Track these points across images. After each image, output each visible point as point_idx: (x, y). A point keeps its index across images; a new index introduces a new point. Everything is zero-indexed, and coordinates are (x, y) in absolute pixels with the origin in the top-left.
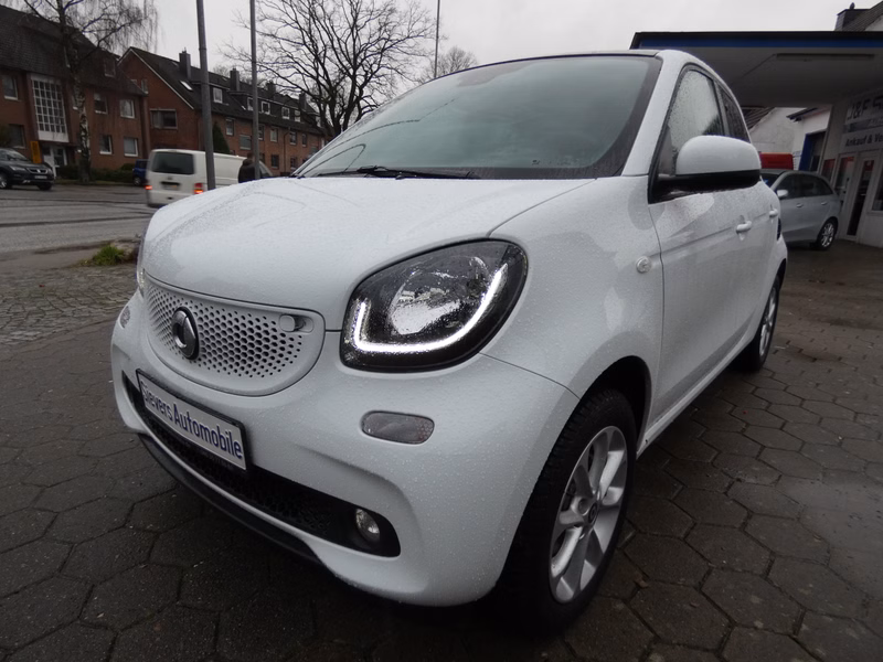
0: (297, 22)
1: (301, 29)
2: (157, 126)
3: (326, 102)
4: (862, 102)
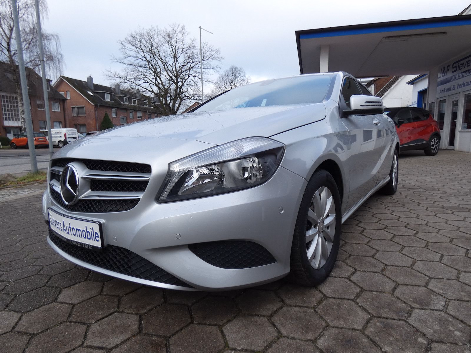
0: (145, 58)
1: (147, 61)
2: (75, 115)
3: (162, 96)
4: (446, 67)
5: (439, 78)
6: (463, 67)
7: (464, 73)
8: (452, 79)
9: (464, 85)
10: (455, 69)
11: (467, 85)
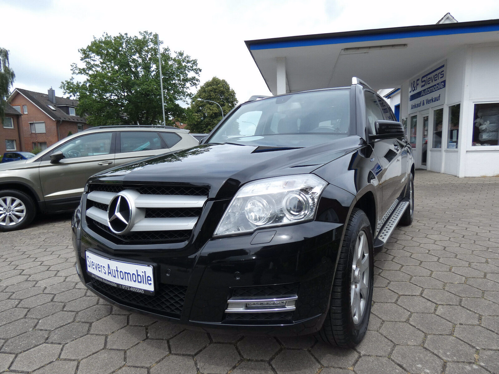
2: (34, 132)
4: (416, 82)
5: (411, 92)
6: (431, 81)
7: (432, 88)
8: (422, 94)
9: (432, 100)
10: (424, 83)
11: (435, 101)
